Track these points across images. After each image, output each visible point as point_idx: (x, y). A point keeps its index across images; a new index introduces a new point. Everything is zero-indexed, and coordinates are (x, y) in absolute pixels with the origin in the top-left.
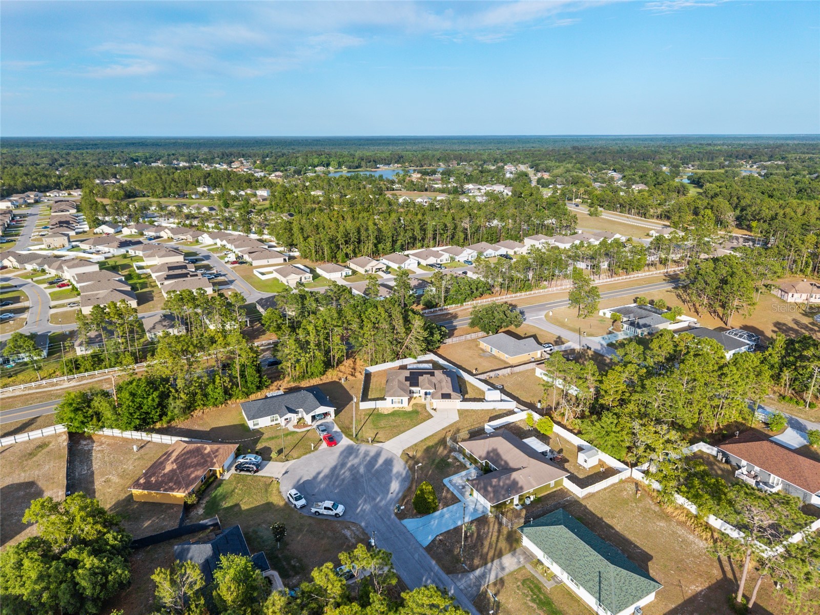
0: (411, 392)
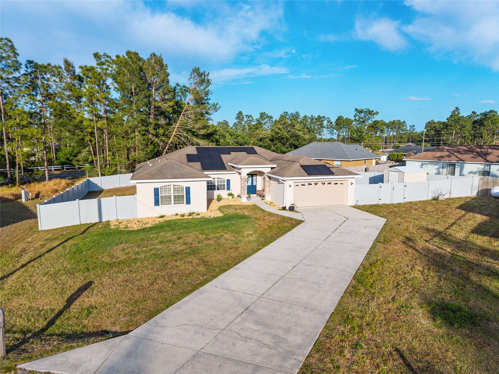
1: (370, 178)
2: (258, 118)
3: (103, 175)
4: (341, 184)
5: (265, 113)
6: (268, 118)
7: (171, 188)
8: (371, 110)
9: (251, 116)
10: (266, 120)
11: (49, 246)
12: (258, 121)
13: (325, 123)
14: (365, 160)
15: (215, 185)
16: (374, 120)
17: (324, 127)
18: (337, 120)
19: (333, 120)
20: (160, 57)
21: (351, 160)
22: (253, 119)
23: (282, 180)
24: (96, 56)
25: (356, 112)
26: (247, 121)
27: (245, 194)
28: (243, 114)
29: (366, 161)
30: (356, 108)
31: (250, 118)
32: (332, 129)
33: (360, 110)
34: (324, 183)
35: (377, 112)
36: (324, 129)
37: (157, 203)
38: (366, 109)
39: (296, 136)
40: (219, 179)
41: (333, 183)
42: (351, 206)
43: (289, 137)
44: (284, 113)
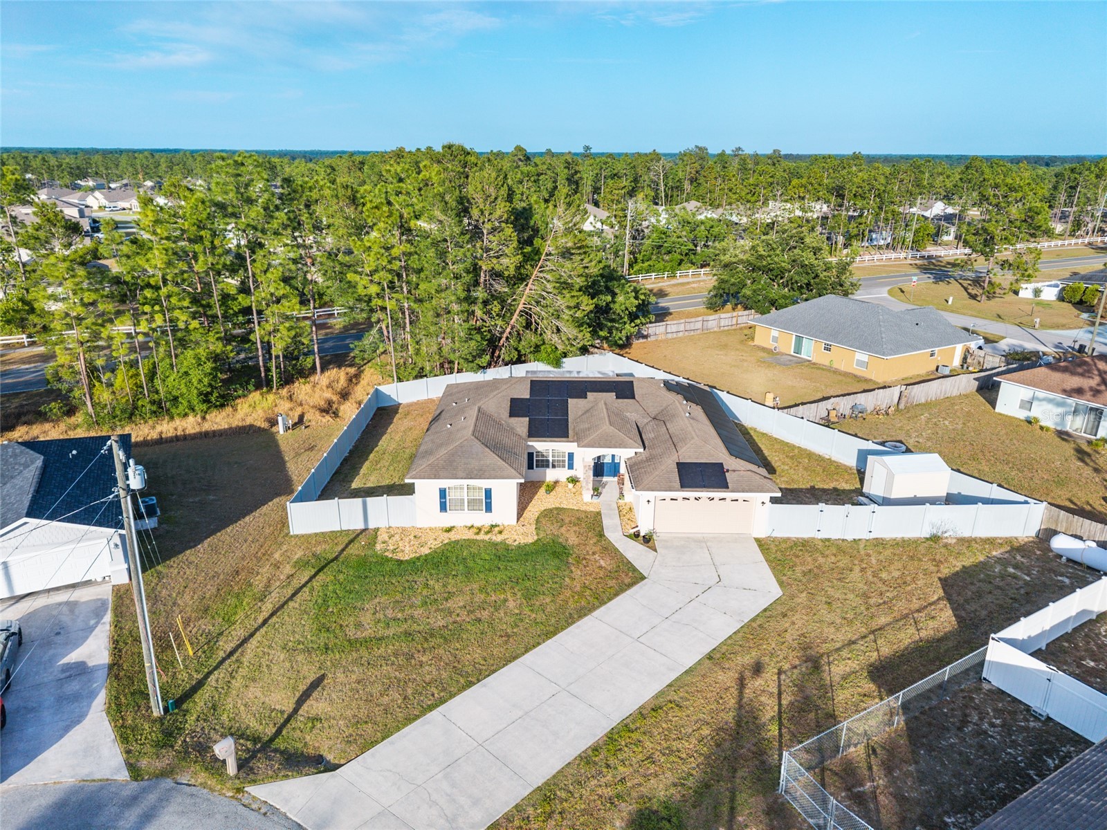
0: (535, 461)
3: (400, 380)
4: (744, 500)
7: (462, 489)
11: (296, 583)
14: (931, 351)
15: (548, 461)
21: (888, 357)
27: (588, 489)
29: (936, 351)
34: (713, 499)
37: (443, 508)
40: (557, 453)
41: (729, 498)
42: (757, 540)
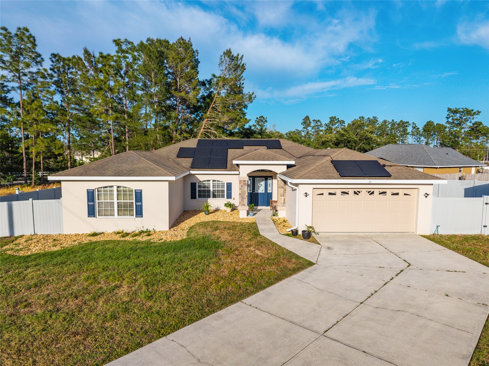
0: (197, 192)
1: (465, 189)
2: (327, 123)
4: (405, 194)
5: (335, 117)
6: (339, 123)
7: (112, 191)
8: (470, 109)
9: (319, 121)
10: (337, 124)
12: (327, 126)
13: (410, 129)
14: (460, 168)
15: (209, 191)
16: (473, 121)
17: (408, 134)
18: (425, 126)
19: (421, 127)
20: (189, 41)
21: (438, 167)
22: (322, 124)
23: (291, 183)
24: (117, 42)
25: (448, 112)
26: (314, 126)
27: (244, 205)
28: (310, 119)
29: (462, 169)
30: (448, 108)
31: (318, 122)
32: (418, 136)
33: (455, 109)
34: (373, 193)
35: (478, 111)
36: (409, 136)
37: (91, 212)
38: (462, 109)
39: (367, 139)
40: (216, 182)
41: (389, 192)
42: (424, 236)
43: (357, 140)
44: (360, 118)
